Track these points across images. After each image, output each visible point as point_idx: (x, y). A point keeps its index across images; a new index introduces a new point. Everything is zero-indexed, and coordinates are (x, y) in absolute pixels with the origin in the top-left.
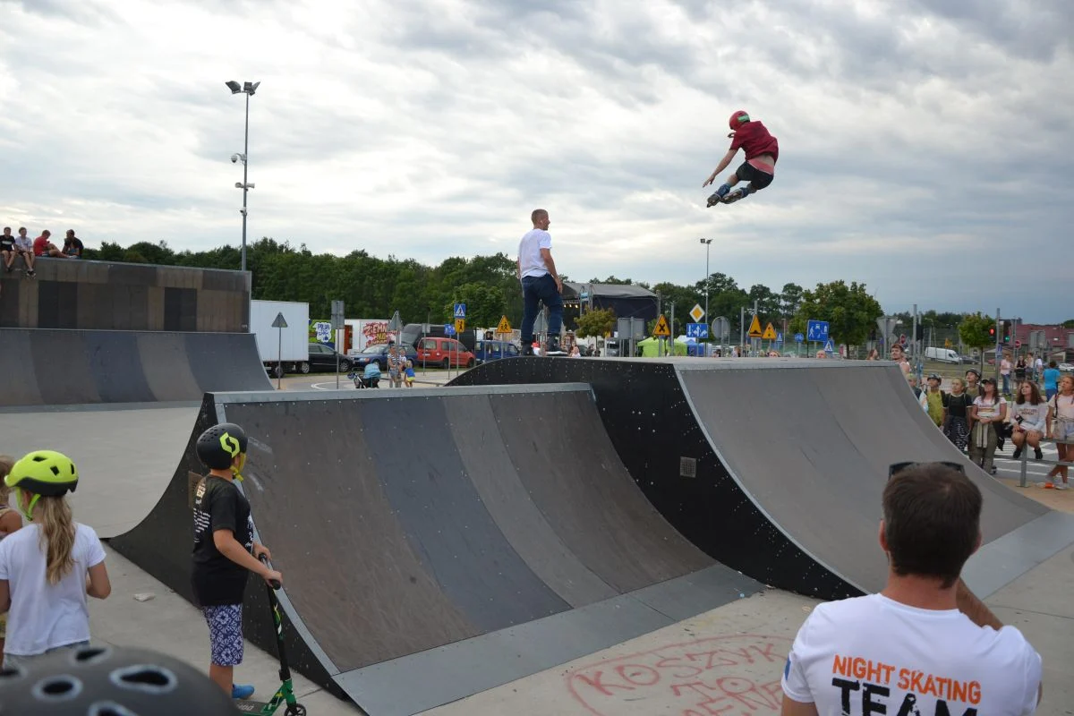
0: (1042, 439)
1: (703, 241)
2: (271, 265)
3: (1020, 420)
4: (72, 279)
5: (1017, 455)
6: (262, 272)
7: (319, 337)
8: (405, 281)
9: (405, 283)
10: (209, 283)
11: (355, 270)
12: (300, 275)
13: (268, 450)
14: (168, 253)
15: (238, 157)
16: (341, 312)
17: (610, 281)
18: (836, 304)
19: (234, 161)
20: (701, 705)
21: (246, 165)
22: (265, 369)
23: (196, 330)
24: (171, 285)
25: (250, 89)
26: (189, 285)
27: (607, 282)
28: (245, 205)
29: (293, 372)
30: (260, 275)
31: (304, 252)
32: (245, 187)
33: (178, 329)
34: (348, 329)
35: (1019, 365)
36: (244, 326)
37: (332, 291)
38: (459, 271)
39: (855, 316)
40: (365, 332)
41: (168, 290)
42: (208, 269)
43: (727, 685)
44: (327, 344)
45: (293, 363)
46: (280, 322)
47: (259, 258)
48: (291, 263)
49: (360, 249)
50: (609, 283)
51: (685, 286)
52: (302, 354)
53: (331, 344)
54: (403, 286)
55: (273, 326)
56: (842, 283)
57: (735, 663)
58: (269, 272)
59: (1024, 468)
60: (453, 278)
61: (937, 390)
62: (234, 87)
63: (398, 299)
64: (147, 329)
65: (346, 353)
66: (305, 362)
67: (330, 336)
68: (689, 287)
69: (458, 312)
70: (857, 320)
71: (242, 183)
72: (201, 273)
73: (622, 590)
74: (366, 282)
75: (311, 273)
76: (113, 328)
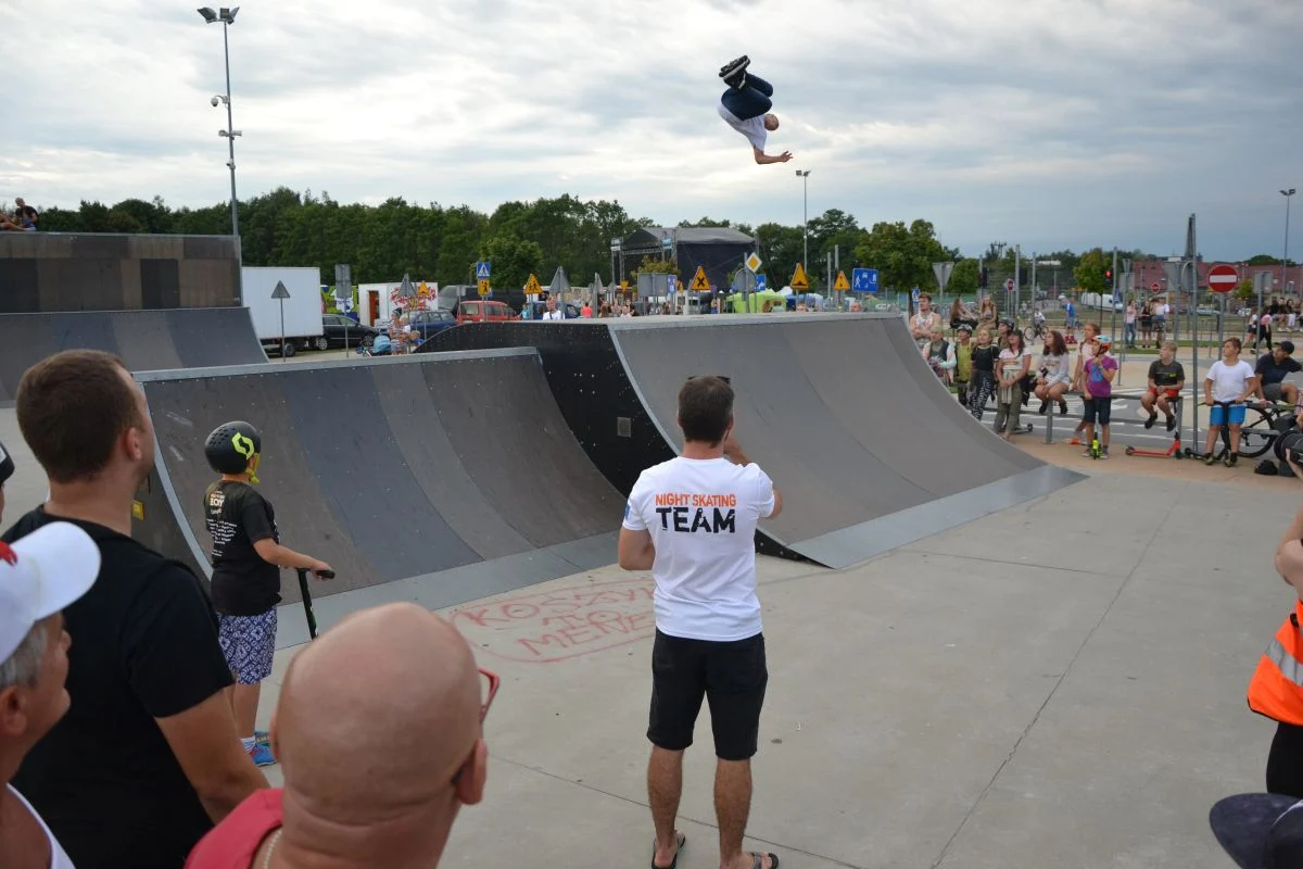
0: (1066, 391)
1: (799, 173)
2: (288, 220)
3: (1045, 372)
4: (28, 255)
5: (1042, 411)
6: (278, 229)
7: (340, 307)
8: (454, 233)
9: (452, 236)
10: (192, 251)
11: (391, 223)
12: (326, 231)
13: (189, 423)
14: (163, 212)
15: (220, 100)
16: (348, 277)
17: (704, 223)
18: (894, 248)
19: (215, 105)
20: (562, 631)
21: (229, 109)
22: (262, 348)
23: (178, 306)
24: (146, 256)
25: (228, 16)
26: (167, 255)
27: (700, 225)
28: (232, 157)
29: (306, 350)
30: (276, 234)
31: (329, 202)
32: (231, 135)
33: (159, 306)
34: (374, 295)
35: (1145, 312)
36: (238, 299)
37: (366, 250)
38: (518, 217)
39: (914, 262)
40: (393, 298)
41: (144, 263)
42: (189, 236)
43: (595, 618)
44: (349, 314)
45: (305, 338)
46: (280, 292)
47: (274, 214)
48: (312, 216)
49: (396, 197)
50: (703, 226)
51: (795, 226)
52: (317, 329)
53: (354, 315)
54: (451, 239)
55: (273, 297)
56: (902, 224)
57: (616, 601)
58: (288, 230)
59: (1050, 423)
60: (511, 227)
61: (968, 343)
62: (208, 14)
63: (447, 255)
64: (122, 308)
65: (372, 324)
66: (320, 337)
67: (351, 305)
68: (799, 227)
69: (481, 271)
70: (917, 266)
71: (227, 130)
72: (181, 241)
73: (540, 543)
74: (407, 237)
75: (338, 229)
76: (82, 309)
